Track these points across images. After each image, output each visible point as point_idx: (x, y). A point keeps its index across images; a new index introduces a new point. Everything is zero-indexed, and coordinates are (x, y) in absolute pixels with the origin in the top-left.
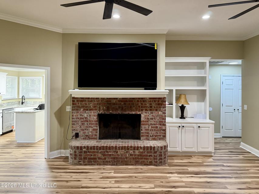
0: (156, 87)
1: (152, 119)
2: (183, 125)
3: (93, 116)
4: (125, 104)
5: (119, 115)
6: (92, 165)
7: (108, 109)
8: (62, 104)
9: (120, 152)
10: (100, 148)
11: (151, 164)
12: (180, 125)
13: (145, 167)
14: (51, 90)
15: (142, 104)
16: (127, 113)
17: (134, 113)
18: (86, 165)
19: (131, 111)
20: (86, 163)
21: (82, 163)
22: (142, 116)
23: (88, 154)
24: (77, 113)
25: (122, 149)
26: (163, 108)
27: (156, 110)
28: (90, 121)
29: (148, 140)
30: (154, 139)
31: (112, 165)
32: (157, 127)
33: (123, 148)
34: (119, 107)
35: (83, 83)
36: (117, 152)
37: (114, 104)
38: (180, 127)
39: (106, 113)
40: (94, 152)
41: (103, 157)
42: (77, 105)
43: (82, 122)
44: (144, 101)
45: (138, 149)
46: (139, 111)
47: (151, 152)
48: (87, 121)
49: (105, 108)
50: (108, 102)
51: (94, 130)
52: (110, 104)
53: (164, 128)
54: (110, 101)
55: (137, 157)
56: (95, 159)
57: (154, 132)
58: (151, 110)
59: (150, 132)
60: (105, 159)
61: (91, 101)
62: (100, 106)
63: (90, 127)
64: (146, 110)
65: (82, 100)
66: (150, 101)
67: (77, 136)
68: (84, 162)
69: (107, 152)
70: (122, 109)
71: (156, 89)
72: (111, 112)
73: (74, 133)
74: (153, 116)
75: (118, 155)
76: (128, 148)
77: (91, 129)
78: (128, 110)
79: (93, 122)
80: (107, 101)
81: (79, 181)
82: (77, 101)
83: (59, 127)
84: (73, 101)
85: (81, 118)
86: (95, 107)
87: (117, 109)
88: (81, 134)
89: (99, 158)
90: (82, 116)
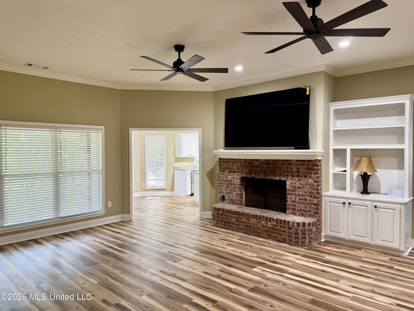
1: (300, 188)
2: (350, 201)
3: (236, 179)
4: (268, 167)
5: (261, 179)
6: (227, 229)
7: (250, 172)
8: (214, 165)
9: (252, 221)
10: (234, 213)
11: (284, 241)
12: (345, 200)
13: (277, 243)
14: (203, 150)
15: (287, 168)
16: (269, 178)
17: (278, 179)
18: (222, 228)
19: (275, 176)
20: (223, 226)
21: (219, 225)
22: (288, 183)
23: (224, 216)
24: (223, 174)
25: (254, 218)
26: (315, 174)
27: (305, 177)
28: (234, 184)
29: (295, 214)
30: (302, 215)
31: (245, 233)
32: (306, 200)
33: (255, 216)
34: (262, 170)
35: (231, 141)
36: (249, 220)
37: (257, 167)
39: (249, 177)
40: (228, 216)
41: (237, 223)
42: (223, 166)
43: (227, 184)
44: (289, 164)
45: (270, 221)
46: (284, 177)
47: (285, 227)
48: (232, 184)
49: (247, 170)
50: (250, 164)
51: (237, 194)
52: (253, 166)
53: (315, 201)
54: (253, 163)
55: (269, 229)
56: (229, 223)
57: (302, 206)
58: (298, 176)
59: (297, 205)
60: (238, 225)
61: (235, 163)
62: (243, 168)
63: (234, 190)
64: (292, 176)
65: (227, 161)
66: (297, 165)
67: (223, 198)
68: (221, 225)
69: (240, 218)
70: (265, 173)
71: (308, 148)
72: (253, 175)
73: (221, 196)
74: (300, 184)
75: (250, 224)
76: (259, 218)
77: (235, 193)
78: (271, 175)
79: (237, 186)
80: (249, 163)
82: (223, 162)
83: (212, 189)
84: (220, 162)
85: (226, 181)
86: (238, 169)
87: (259, 173)
88: (226, 197)
89: (234, 224)
90: (227, 178)
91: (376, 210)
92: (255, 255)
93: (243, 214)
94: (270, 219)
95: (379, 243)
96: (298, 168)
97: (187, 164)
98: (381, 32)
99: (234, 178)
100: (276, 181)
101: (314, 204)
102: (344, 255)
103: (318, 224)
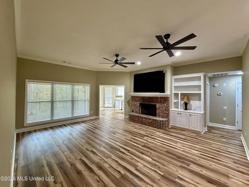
1: (161, 107)
2: (180, 112)
3: (138, 104)
4: (150, 99)
5: (147, 104)
6: (134, 122)
8: (130, 98)
9: (144, 119)
11: (155, 127)
12: (178, 112)
13: (153, 128)
14: (126, 93)
15: (157, 100)
16: (150, 104)
19: (152, 103)
20: (132, 121)
22: (157, 105)
23: (133, 118)
24: (133, 102)
26: (167, 102)
27: (163, 103)
29: (160, 117)
30: (162, 117)
31: (141, 124)
32: (164, 112)
33: (145, 118)
35: (135, 90)
36: (142, 119)
37: (145, 99)
38: (178, 113)
39: (142, 103)
40: (135, 117)
42: (133, 99)
43: (134, 106)
46: (155, 103)
47: (156, 122)
48: (136, 106)
49: (142, 101)
50: (143, 98)
51: (138, 109)
53: (167, 112)
55: (150, 123)
56: (135, 120)
57: (162, 114)
58: (161, 103)
59: (160, 114)
61: (137, 98)
62: (140, 100)
64: (159, 103)
65: (134, 97)
70: (148, 102)
71: (165, 93)
72: (144, 102)
73: (132, 110)
74: (162, 106)
76: (146, 118)
77: (137, 109)
79: (138, 106)
83: (129, 107)
84: (132, 97)
85: (134, 104)
87: (146, 102)
88: (134, 111)
89: (137, 120)
91: (191, 116)
92: (144, 132)
93: (140, 117)
94: (150, 119)
95: (192, 128)
96: (161, 100)
97: (120, 98)
98: (193, 48)
100: (153, 105)
101: (167, 114)
102: (178, 133)
103: (168, 121)
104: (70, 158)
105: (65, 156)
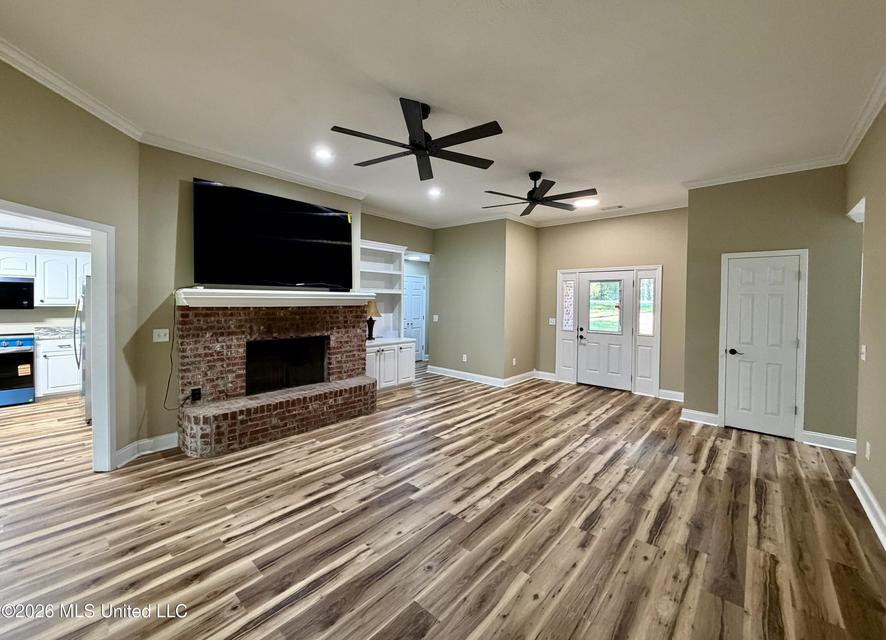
0: (351, 287)
1: (347, 342)
2: (382, 348)
3: (236, 347)
4: (302, 318)
5: (291, 340)
6: (259, 444)
7: (269, 330)
8: (141, 324)
9: (313, 406)
10: (276, 407)
11: (360, 414)
12: (378, 348)
13: (354, 421)
15: (331, 317)
16: (306, 335)
17: (318, 334)
19: (314, 331)
20: (246, 444)
21: (236, 446)
22: (333, 338)
23: (250, 423)
24: (196, 342)
25: (316, 400)
26: (363, 322)
27: (354, 327)
28: (228, 359)
29: (341, 378)
30: (350, 376)
31: (299, 433)
32: (354, 355)
34: (292, 325)
36: (307, 408)
37: (282, 319)
38: (378, 352)
39: (266, 339)
40: (262, 418)
41: (281, 423)
42: (196, 324)
43: (209, 361)
44: (335, 313)
45: (341, 395)
46: (327, 331)
47: (360, 395)
48: (222, 360)
49: (262, 328)
50: (269, 316)
51: (238, 377)
52: (274, 319)
53: (363, 356)
54: (274, 314)
55: (339, 408)
56: (267, 429)
57: (350, 365)
58: (345, 327)
59: (344, 365)
60: (286, 425)
61: (231, 315)
62: (253, 324)
63: (229, 371)
64: (339, 328)
65: (210, 312)
66: (344, 312)
67: (196, 396)
68: (240, 443)
69: (289, 412)
70: (298, 329)
71: (351, 291)
72: (275, 335)
73: (188, 391)
74: (348, 337)
75: (310, 412)
77: (231, 377)
78: (308, 330)
79: (237, 361)
80: (267, 314)
81: (276, 470)
82: (196, 315)
84: (183, 316)
85: (206, 355)
86: (241, 327)
87: (287, 330)
88: (207, 389)
89: (274, 428)
90: (209, 348)
91: (401, 352)
99: (229, 347)
100: (316, 337)
104: (675, 577)
105: (680, 601)
